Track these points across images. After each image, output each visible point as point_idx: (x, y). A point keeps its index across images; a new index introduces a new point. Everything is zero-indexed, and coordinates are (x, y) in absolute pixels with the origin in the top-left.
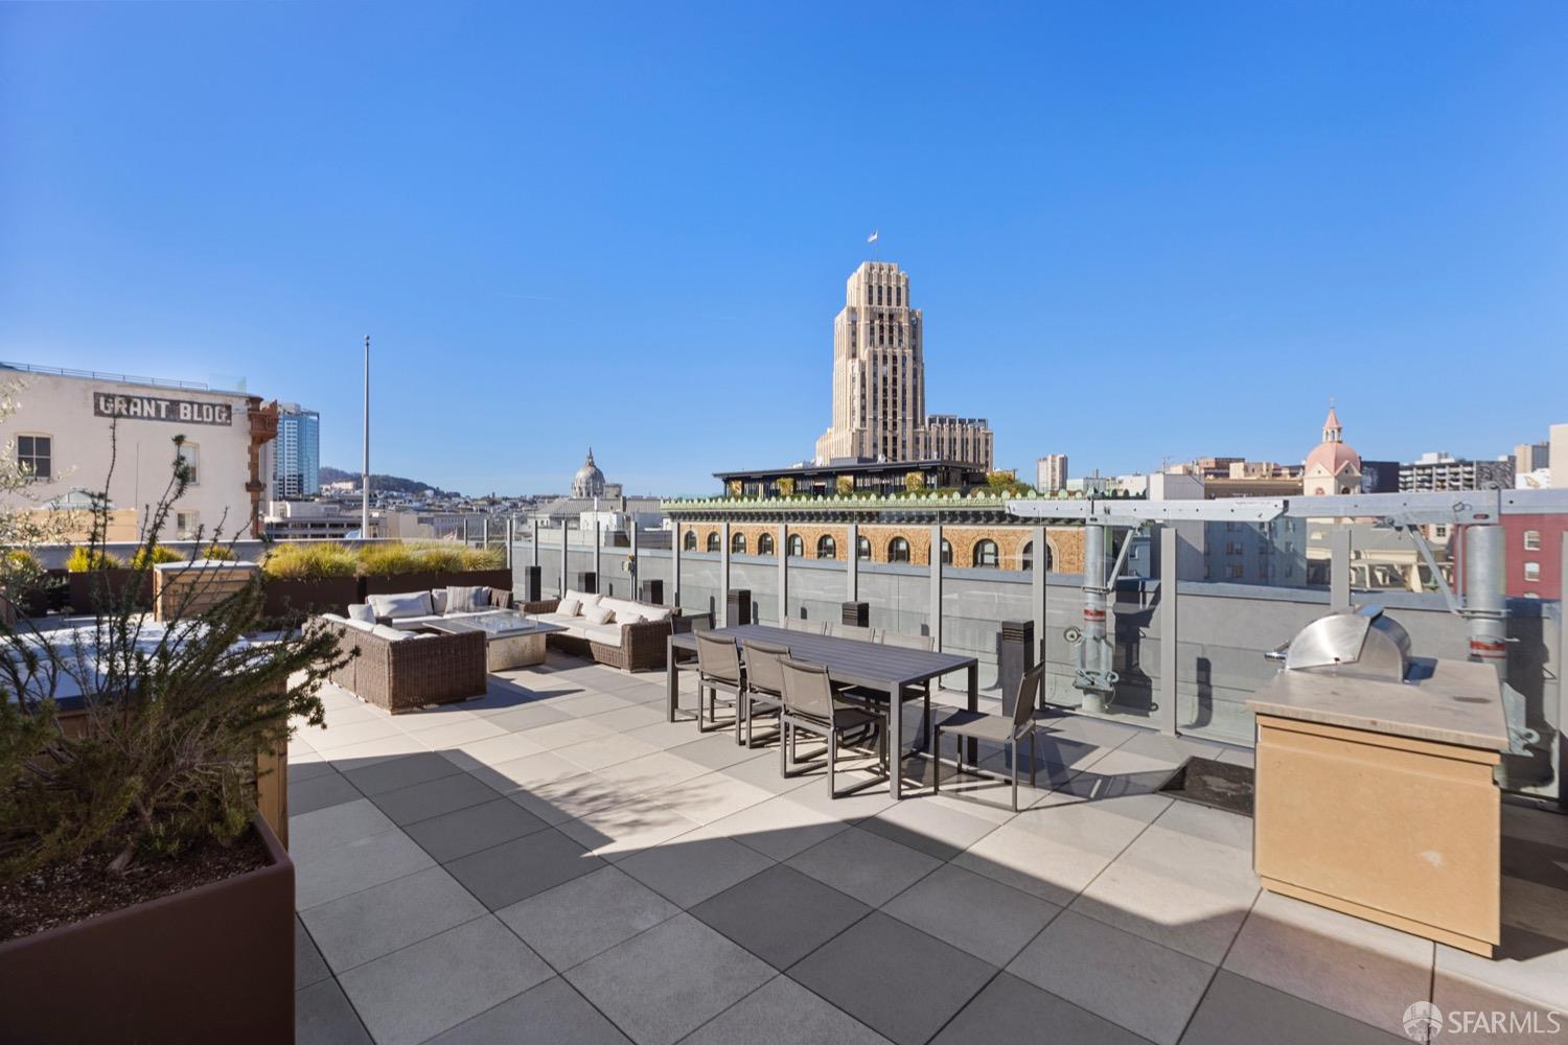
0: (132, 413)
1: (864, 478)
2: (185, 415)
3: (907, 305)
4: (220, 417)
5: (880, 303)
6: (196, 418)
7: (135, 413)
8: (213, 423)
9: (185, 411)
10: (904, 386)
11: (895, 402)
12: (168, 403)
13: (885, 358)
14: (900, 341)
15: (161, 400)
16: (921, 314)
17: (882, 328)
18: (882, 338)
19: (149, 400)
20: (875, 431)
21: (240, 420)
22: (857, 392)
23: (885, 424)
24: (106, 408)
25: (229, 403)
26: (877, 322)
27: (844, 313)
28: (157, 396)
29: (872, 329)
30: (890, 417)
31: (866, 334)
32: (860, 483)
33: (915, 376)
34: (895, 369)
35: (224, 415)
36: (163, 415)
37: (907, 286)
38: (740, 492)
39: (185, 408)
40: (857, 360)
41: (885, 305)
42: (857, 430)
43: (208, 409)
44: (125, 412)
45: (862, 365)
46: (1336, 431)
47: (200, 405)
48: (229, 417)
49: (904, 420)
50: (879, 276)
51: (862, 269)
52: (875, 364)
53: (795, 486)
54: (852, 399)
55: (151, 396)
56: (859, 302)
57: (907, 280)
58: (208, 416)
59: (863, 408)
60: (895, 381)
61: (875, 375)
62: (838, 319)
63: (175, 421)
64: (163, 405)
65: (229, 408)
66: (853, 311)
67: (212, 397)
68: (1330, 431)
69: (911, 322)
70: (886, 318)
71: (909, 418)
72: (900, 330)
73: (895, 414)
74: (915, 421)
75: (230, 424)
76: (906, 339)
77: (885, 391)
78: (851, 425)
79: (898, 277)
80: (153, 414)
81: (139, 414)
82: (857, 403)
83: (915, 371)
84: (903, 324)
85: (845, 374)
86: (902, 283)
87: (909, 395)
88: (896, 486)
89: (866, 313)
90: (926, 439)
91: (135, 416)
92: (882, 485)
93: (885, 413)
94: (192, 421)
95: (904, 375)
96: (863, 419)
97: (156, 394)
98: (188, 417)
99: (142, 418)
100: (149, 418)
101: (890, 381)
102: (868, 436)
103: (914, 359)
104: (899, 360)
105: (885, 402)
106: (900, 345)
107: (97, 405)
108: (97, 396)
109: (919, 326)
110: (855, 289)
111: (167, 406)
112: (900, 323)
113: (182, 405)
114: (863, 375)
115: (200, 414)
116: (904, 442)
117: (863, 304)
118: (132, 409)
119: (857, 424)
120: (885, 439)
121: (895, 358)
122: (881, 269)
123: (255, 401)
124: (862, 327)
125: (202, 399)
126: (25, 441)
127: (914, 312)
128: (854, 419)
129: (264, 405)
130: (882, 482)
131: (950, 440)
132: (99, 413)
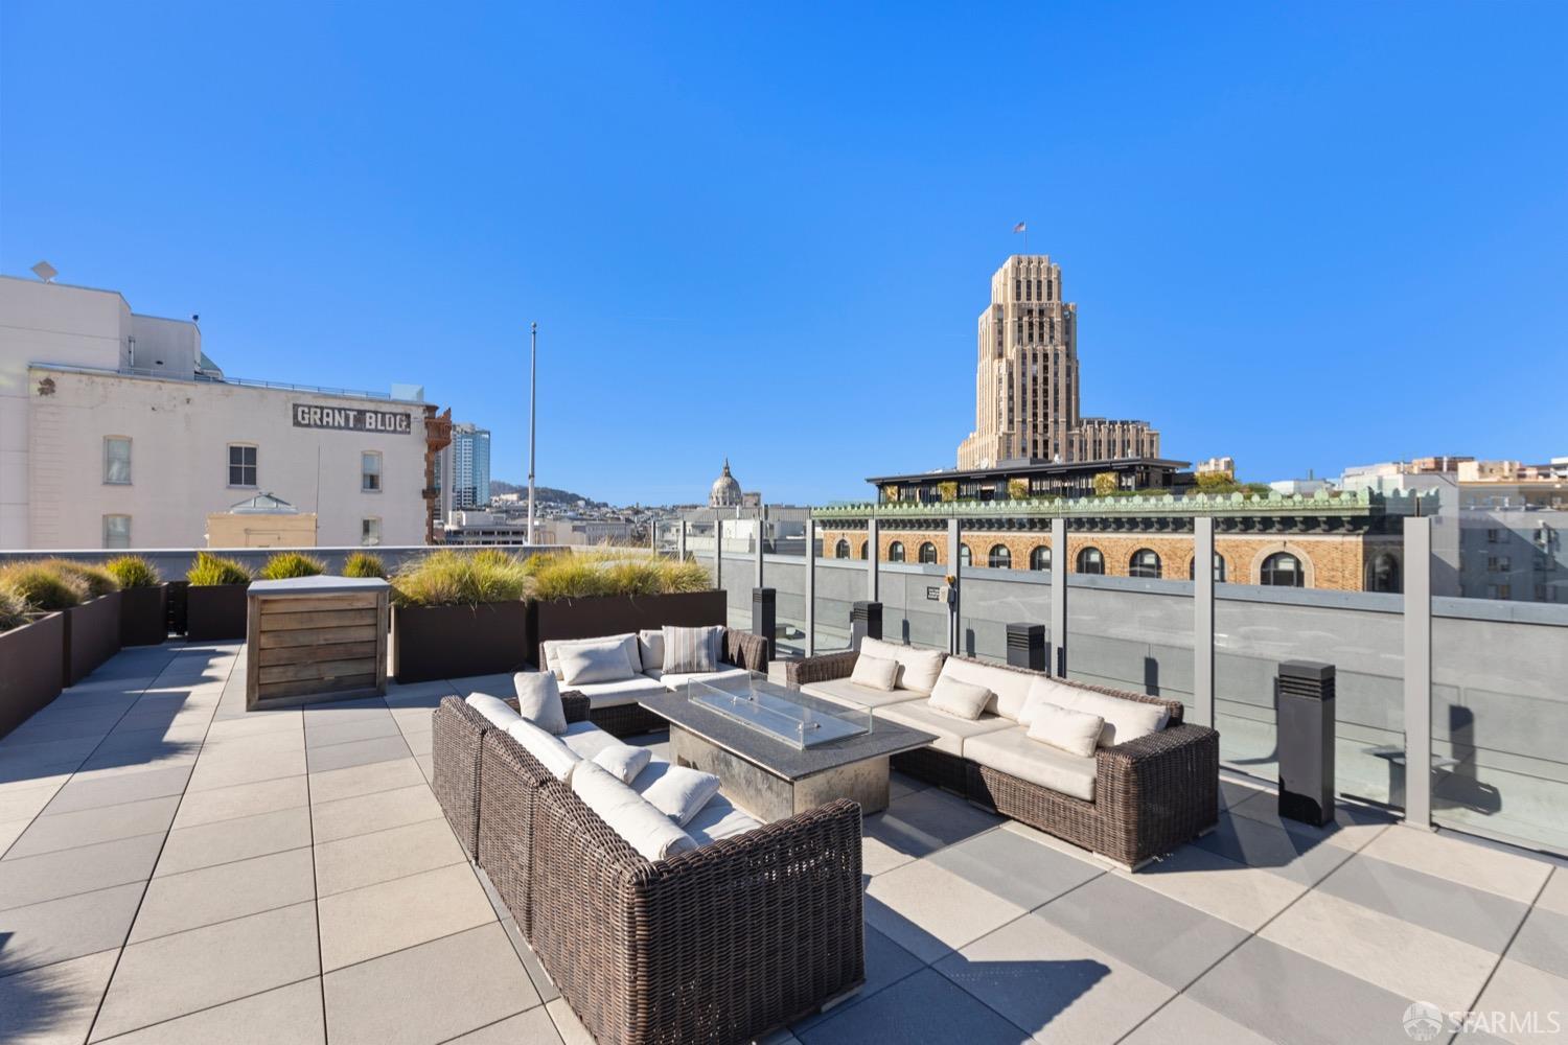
0: (325, 423)
1: (1041, 480)
2: (370, 424)
3: (1059, 298)
4: (401, 426)
5: (1029, 299)
6: (379, 427)
7: (328, 422)
8: (395, 431)
9: (370, 421)
10: (1056, 385)
11: (1046, 403)
12: (355, 413)
13: (1035, 356)
14: (1052, 338)
15: (349, 410)
16: (1075, 307)
17: (1031, 325)
18: (1031, 336)
19: (340, 410)
20: (1023, 434)
21: (418, 429)
22: (1004, 394)
23: (1035, 427)
24: (303, 418)
25: (408, 412)
26: (1026, 319)
27: (989, 311)
28: (347, 407)
29: (1020, 326)
30: (1040, 419)
31: (1013, 332)
32: (1036, 486)
33: (1068, 375)
34: (1046, 368)
35: (404, 424)
36: (351, 425)
37: (1059, 278)
38: (896, 498)
39: (371, 418)
40: (1004, 360)
41: (1034, 300)
42: (1004, 434)
43: (390, 418)
44: (319, 422)
45: (1010, 364)
47: (384, 414)
48: (408, 426)
49: (1056, 422)
50: (1028, 270)
51: (1009, 264)
52: (1024, 363)
53: (959, 490)
54: (999, 401)
55: (342, 406)
56: (1005, 298)
57: (1059, 273)
58: (390, 425)
59: (1011, 410)
60: (1046, 380)
61: (1024, 374)
62: (982, 318)
63: (361, 430)
64: (352, 414)
65: (408, 416)
66: (999, 308)
67: (394, 406)
69: (1063, 316)
70: (1035, 314)
71: (1062, 419)
72: (1052, 326)
73: (1046, 416)
74: (1068, 423)
75: (409, 433)
76: (1058, 335)
77: (1035, 391)
78: (998, 429)
79: (1049, 270)
80: (343, 424)
81: (331, 424)
82: (1004, 406)
83: (1069, 369)
84: (1055, 320)
85: (990, 378)
86: (1054, 276)
87: (1062, 395)
88: (1081, 490)
89: (1013, 310)
90: (1081, 442)
91: (327, 426)
92: (1064, 488)
93: (1035, 415)
94: (376, 430)
95: (1056, 374)
96: (1011, 422)
97: (346, 404)
98: (373, 427)
99: (334, 427)
100: (340, 428)
101: (1040, 380)
102: (1016, 440)
103: (1068, 356)
104: (1051, 357)
105: (1035, 403)
106: (1051, 342)
107: (295, 416)
108: (296, 406)
109: (1073, 320)
110: (1001, 286)
111: (355, 416)
112: (1051, 319)
113: (368, 415)
114: (1010, 375)
115: (383, 423)
116: (1056, 443)
117: (1010, 301)
118: (325, 419)
119: (1004, 428)
120: (1035, 442)
121: (1046, 356)
122: (1030, 262)
123: (431, 409)
124: (1009, 325)
125: (385, 408)
126: (235, 452)
127: (1067, 306)
128: (1000, 422)
129: (439, 414)
130: (1066, 485)
131: (1109, 442)
132: (297, 423)
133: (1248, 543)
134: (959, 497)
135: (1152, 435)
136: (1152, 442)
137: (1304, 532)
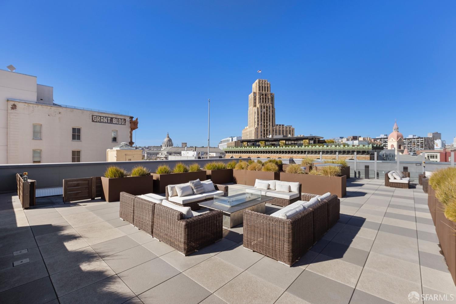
0: (101, 121)
1: (288, 141)
2: (114, 122)
3: (270, 92)
4: (123, 123)
5: (262, 91)
6: (117, 123)
7: (102, 121)
8: (121, 124)
9: (114, 121)
10: (269, 115)
11: (267, 120)
12: (110, 118)
13: (264, 107)
14: (268, 102)
15: (108, 117)
16: (274, 94)
17: (263, 98)
18: (263, 101)
19: (106, 117)
20: (261, 128)
21: (128, 123)
22: (256, 116)
23: (264, 126)
24: (95, 120)
25: (125, 118)
26: (262, 96)
27: (252, 94)
28: (108, 116)
29: (260, 98)
30: (266, 124)
31: (258, 100)
33: (273, 112)
34: (267, 110)
35: (124, 122)
36: (109, 122)
37: (270, 86)
38: (247, 145)
39: (114, 120)
40: (256, 107)
41: (264, 92)
42: (256, 127)
43: (120, 120)
44: (99, 121)
45: (258, 108)
46: (397, 129)
47: (118, 119)
48: (125, 123)
49: (269, 125)
50: (262, 83)
51: (257, 81)
52: (261, 108)
53: (265, 143)
54: (255, 118)
55: (106, 116)
56: (256, 90)
57: (270, 85)
58: (120, 122)
59: (258, 121)
60: (267, 113)
61: (261, 112)
62: (250, 95)
63: (112, 123)
64: (109, 119)
65: (125, 120)
66: (255, 93)
67: (121, 116)
68: (395, 129)
69: (271, 96)
70: (264, 95)
71: (271, 124)
72: (268, 99)
73: (267, 123)
74: (273, 125)
75: (125, 125)
76: (270, 102)
77: (264, 116)
78: (254, 126)
79: (268, 84)
80: (106, 122)
81: (103, 121)
82: (256, 120)
83: (273, 111)
84: (269, 97)
85: (252, 112)
86: (269, 86)
87: (271, 118)
88: (299, 144)
89: (258, 94)
90: (276, 130)
91: (102, 122)
93: (264, 123)
95: (270, 112)
96: (258, 124)
98: (115, 123)
99: (104, 122)
100: (105, 123)
101: (266, 113)
102: (259, 129)
103: (272, 107)
104: (268, 107)
105: (264, 119)
107: (93, 119)
108: (93, 116)
109: (273, 98)
110: (255, 87)
111: (110, 119)
112: (268, 97)
113: (114, 119)
114: (258, 112)
115: (118, 122)
116: (270, 131)
117: (258, 91)
118: (101, 120)
119: (256, 126)
120: (264, 130)
121: (267, 107)
122: (263, 81)
123: (132, 118)
124: (257, 98)
125: (119, 117)
126: (74, 129)
127: (272, 93)
128: (255, 124)
129: (134, 119)
130: (295, 142)
131: (282, 130)
132: (93, 121)
133: (344, 157)
134: (265, 145)
135: (293, 129)
136: (293, 131)
137: (362, 154)
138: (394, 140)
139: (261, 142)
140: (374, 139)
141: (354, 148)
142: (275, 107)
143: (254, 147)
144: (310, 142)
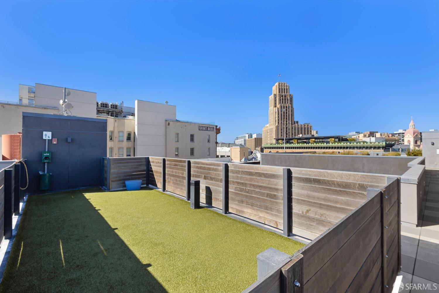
1: (317, 140)
3: (289, 93)
4: (213, 130)
5: (282, 93)
10: (289, 114)
11: (287, 118)
13: (284, 107)
14: (288, 102)
16: (293, 95)
17: (283, 99)
18: (283, 102)
19: (205, 127)
20: (282, 126)
21: (215, 130)
22: (277, 116)
23: (284, 124)
26: (281, 98)
27: (273, 95)
29: (280, 99)
31: (279, 101)
32: (316, 140)
33: (292, 112)
34: (286, 110)
37: (289, 88)
38: (281, 142)
39: (209, 128)
40: (277, 108)
41: (283, 93)
42: (277, 126)
43: (211, 128)
44: (202, 129)
45: (278, 108)
49: (289, 123)
50: (282, 86)
51: (277, 84)
52: (281, 109)
54: (275, 117)
56: (276, 93)
57: (289, 87)
58: (211, 130)
59: (278, 120)
60: (286, 113)
61: (281, 111)
62: (270, 97)
63: (207, 131)
64: (206, 128)
65: (213, 128)
66: (275, 95)
68: (411, 125)
69: (290, 97)
70: (284, 97)
72: (288, 100)
73: (287, 121)
74: (292, 123)
76: (289, 102)
77: (284, 115)
78: (275, 124)
79: (287, 86)
82: (277, 119)
83: (292, 110)
84: (288, 98)
85: (272, 112)
86: (288, 88)
87: (290, 117)
88: (326, 141)
89: (278, 95)
90: (295, 128)
92: (323, 141)
93: (284, 121)
94: (209, 131)
95: (289, 111)
96: (278, 123)
97: (205, 126)
99: (204, 130)
101: (285, 113)
102: (280, 127)
103: (291, 107)
104: (288, 107)
106: (287, 103)
107: (199, 128)
108: (199, 126)
109: (292, 98)
110: (275, 89)
112: (287, 98)
114: (278, 111)
117: (278, 93)
119: (277, 124)
120: (284, 128)
121: (286, 107)
122: (282, 84)
123: (217, 126)
124: (277, 99)
125: (211, 126)
126: (191, 135)
127: (291, 95)
128: (276, 123)
129: (218, 127)
131: (301, 128)
132: (199, 130)
134: (298, 142)
136: (310, 129)
138: (410, 136)
139: (294, 140)
140: (392, 134)
141: (371, 144)
142: (294, 107)
143: (289, 144)
144: (336, 140)
